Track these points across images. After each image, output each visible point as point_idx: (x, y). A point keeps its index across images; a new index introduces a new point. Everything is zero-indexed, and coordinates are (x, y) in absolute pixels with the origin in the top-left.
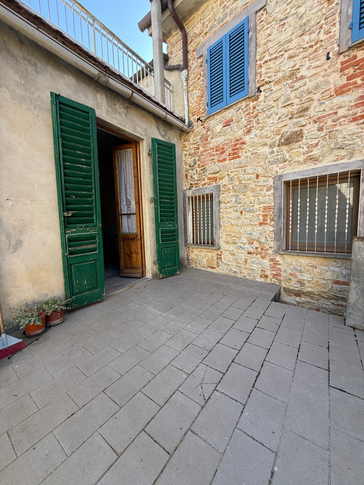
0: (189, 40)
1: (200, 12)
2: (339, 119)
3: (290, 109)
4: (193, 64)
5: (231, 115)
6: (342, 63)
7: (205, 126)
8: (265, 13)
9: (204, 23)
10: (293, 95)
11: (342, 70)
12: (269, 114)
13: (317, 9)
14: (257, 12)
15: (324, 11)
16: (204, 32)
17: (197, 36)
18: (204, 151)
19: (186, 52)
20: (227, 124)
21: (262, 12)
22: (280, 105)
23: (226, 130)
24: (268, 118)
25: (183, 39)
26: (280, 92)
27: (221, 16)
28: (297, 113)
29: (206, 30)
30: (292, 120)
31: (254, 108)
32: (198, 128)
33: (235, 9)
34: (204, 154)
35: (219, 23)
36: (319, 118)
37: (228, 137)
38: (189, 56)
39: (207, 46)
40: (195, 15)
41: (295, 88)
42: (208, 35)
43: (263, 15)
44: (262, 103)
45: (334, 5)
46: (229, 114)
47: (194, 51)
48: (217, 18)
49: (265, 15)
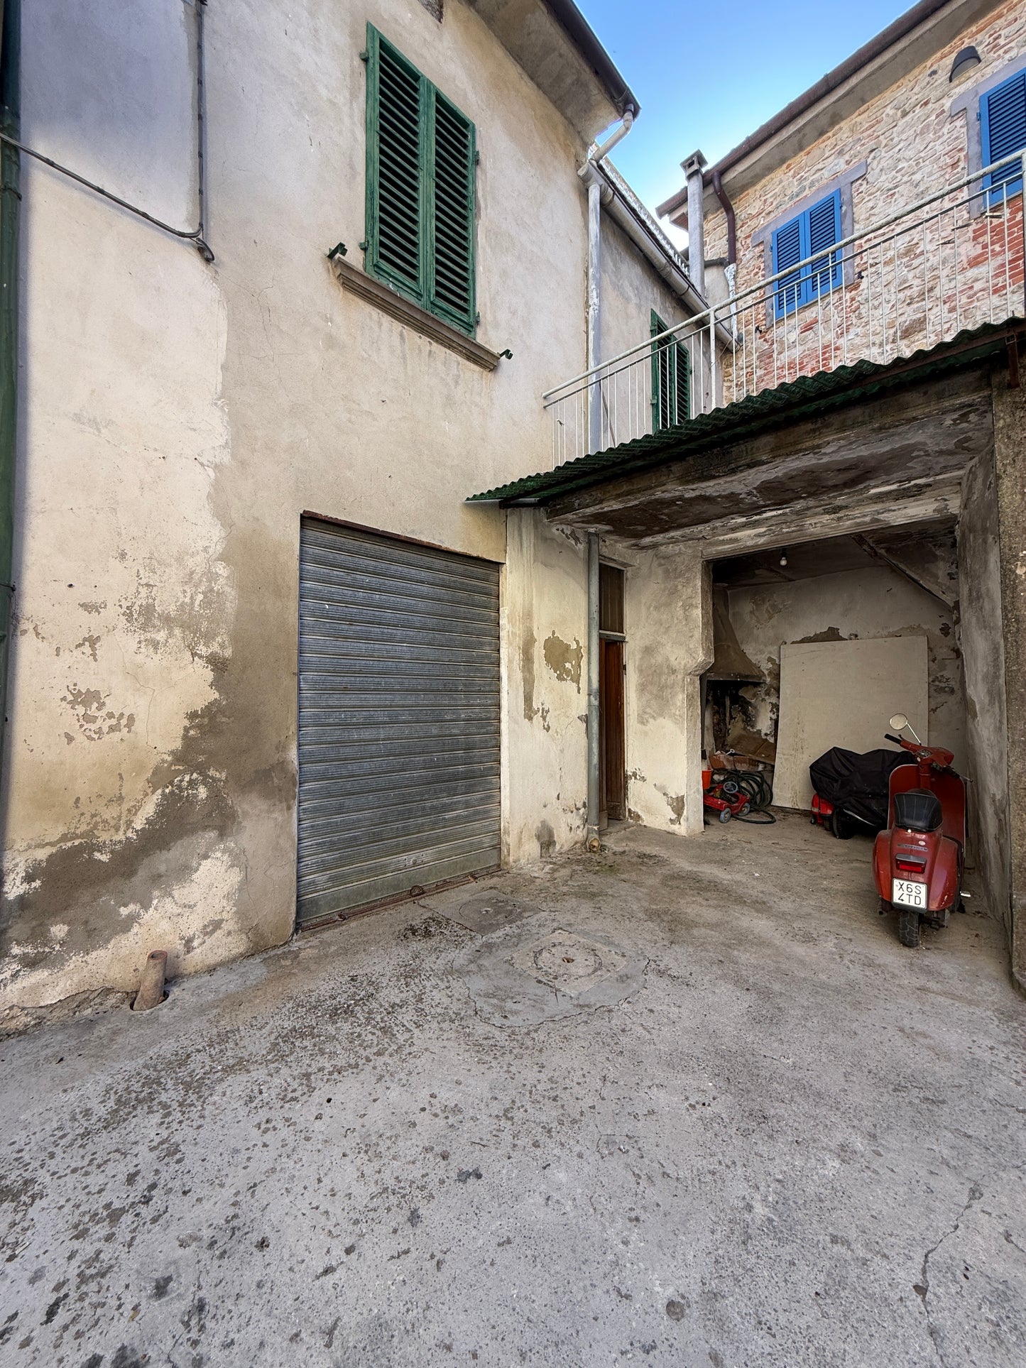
0: (739, 223)
1: (758, 187)
2: (975, 294)
3: (908, 292)
4: (747, 254)
5: (814, 315)
6: (975, 231)
7: (767, 337)
8: (865, 182)
9: (765, 201)
10: (911, 275)
11: (975, 239)
12: (876, 303)
13: (938, 174)
14: (852, 183)
15: (947, 177)
16: (767, 211)
17: (752, 217)
18: (765, 375)
19: (732, 240)
20: (808, 327)
21: (860, 181)
22: (893, 290)
23: (806, 337)
24: (876, 308)
25: (729, 221)
26: (893, 273)
27: (795, 190)
28: (918, 296)
29: (770, 209)
30: (912, 306)
31: (853, 299)
32: (755, 343)
33: (818, 181)
34: (765, 378)
35: (791, 198)
36: (949, 297)
37: (810, 345)
38: (738, 245)
39: (772, 228)
40: (750, 191)
41: (913, 266)
42: (772, 215)
43: (861, 185)
44: (866, 291)
45: (959, 169)
46: (809, 315)
47: (746, 238)
48: (788, 192)
49: (865, 186)
